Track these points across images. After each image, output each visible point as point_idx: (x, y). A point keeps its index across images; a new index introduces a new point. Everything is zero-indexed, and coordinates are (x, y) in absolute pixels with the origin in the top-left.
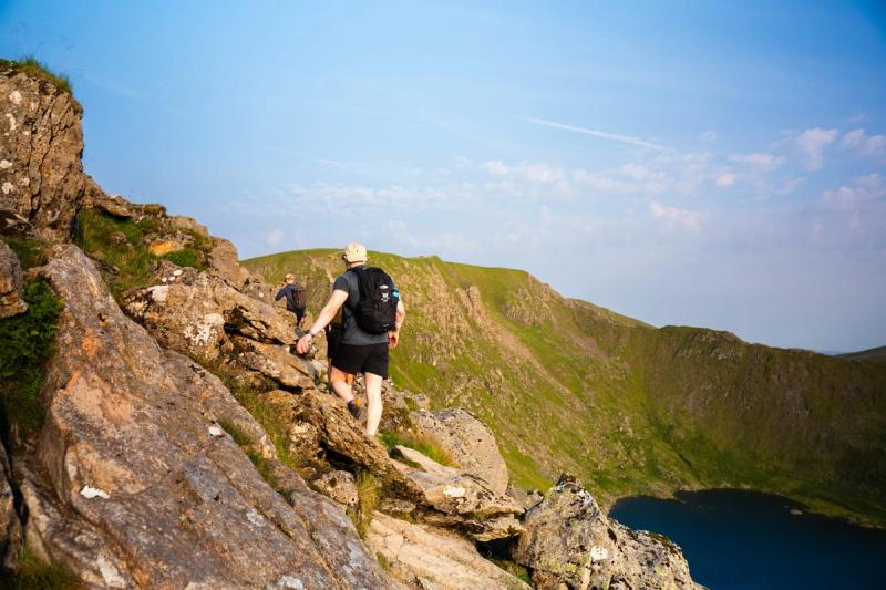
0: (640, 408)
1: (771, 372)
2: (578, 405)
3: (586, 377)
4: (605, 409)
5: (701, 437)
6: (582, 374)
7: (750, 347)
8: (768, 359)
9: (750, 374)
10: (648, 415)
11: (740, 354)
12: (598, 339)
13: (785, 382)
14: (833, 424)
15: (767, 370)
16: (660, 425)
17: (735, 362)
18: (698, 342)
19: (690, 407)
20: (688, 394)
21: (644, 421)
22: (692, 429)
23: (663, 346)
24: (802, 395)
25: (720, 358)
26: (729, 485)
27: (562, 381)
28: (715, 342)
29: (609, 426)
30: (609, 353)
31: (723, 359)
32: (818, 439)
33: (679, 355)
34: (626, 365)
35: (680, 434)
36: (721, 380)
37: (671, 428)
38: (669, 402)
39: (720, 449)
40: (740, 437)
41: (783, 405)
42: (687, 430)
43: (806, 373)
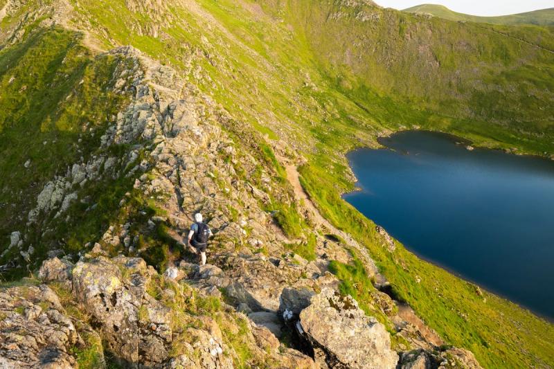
0: (311, 65)
1: (405, 31)
2: (268, 66)
3: (265, 40)
4: (289, 68)
5: (363, 86)
6: (261, 37)
7: (385, 11)
8: (401, 21)
9: (389, 33)
10: (319, 70)
11: (378, 17)
12: (261, 5)
13: (416, 39)
14: (458, 72)
15: (401, 30)
16: (331, 79)
17: (375, 23)
18: (345, 6)
19: (348, 61)
20: (344, 51)
21: (318, 75)
22: (355, 79)
23: (316, 10)
24: (431, 50)
25: (363, 20)
26: (405, 127)
27: (248, 43)
28: (358, 6)
29: (297, 83)
30: (274, 17)
31: (366, 21)
32: (450, 85)
33: (331, 17)
34: (289, 27)
35: (347, 84)
36: (368, 38)
37: (340, 80)
38: (331, 58)
39: (381, 95)
40: (392, 85)
41: (418, 58)
42: (352, 82)
43: (430, 32)
